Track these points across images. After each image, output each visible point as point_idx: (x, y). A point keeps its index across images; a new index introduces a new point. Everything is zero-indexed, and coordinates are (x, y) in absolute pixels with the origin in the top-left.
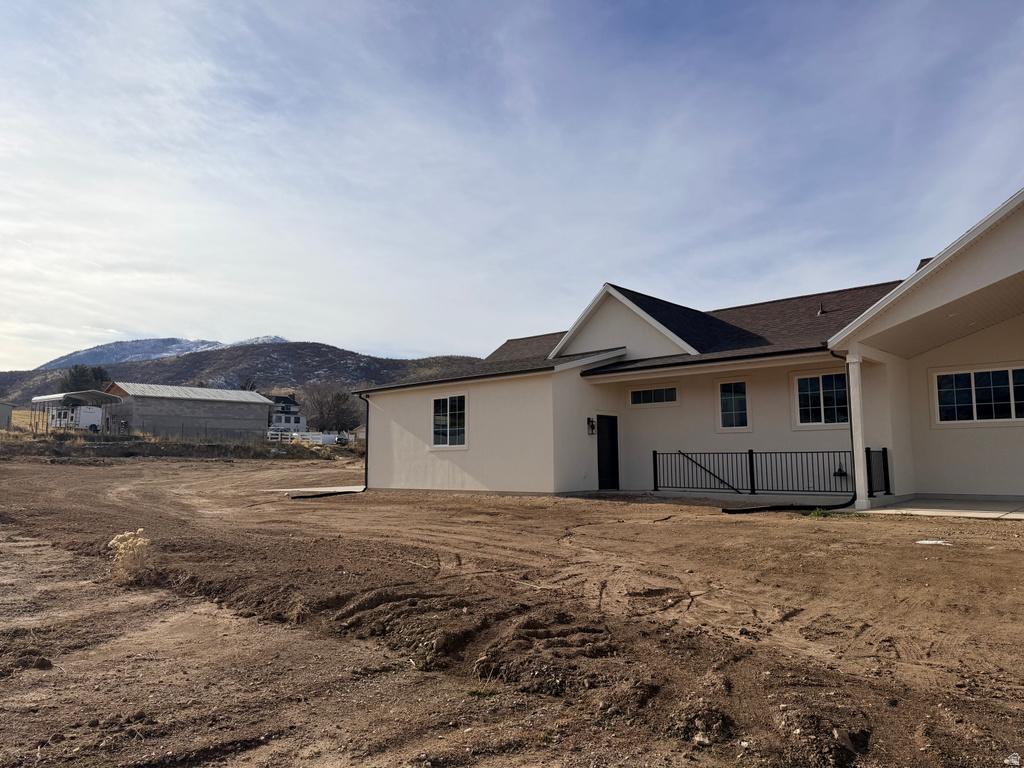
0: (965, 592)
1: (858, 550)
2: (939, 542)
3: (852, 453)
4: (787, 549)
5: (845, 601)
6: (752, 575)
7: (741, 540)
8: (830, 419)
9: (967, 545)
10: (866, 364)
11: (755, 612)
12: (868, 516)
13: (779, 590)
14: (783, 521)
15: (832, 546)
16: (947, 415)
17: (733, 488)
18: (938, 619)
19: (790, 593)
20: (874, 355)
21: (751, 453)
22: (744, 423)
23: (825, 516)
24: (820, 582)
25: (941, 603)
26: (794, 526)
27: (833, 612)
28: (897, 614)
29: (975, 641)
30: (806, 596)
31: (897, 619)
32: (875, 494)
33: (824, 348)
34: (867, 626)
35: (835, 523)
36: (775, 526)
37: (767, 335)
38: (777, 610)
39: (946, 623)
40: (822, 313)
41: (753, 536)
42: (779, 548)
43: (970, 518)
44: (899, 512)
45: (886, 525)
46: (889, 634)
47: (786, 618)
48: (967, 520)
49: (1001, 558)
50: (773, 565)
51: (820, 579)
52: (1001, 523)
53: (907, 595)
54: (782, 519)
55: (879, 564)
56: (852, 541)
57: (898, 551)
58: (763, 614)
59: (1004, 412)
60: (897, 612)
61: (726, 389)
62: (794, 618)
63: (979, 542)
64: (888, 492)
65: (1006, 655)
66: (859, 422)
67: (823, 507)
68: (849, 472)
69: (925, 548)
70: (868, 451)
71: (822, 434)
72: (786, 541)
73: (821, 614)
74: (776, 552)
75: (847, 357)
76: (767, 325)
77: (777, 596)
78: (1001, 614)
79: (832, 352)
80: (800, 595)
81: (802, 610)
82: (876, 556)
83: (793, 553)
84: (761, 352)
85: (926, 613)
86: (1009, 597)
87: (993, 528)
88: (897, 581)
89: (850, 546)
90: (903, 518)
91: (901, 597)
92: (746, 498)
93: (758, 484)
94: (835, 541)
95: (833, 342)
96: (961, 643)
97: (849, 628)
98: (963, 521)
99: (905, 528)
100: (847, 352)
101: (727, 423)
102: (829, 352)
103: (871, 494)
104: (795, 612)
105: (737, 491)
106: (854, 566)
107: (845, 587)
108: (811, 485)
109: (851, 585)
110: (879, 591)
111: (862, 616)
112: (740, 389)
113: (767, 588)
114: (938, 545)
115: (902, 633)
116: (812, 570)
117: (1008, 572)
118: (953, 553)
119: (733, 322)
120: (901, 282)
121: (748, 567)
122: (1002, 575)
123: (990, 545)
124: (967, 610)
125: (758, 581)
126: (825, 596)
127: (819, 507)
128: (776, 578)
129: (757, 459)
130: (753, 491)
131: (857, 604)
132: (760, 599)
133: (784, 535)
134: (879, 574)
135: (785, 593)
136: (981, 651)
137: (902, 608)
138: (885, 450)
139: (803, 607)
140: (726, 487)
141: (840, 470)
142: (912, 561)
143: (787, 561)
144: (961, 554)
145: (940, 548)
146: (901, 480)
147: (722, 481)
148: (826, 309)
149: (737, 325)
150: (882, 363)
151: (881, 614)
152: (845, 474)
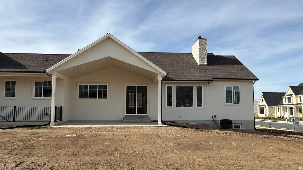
0: (77, 150)
1: (47, 139)
2: (73, 135)
3: (51, 107)
4: (23, 141)
5: (40, 157)
6: (7, 151)
7: (5, 139)
8: (45, 96)
9: (80, 135)
10: (58, 79)
11: (5, 165)
12: (53, 128)
13: (17, 156)
14: (23, 131)
15: (39, 138)
16: (81, 97)
17: (6, 120)
18: (68, 158)
19: (21, 156)
20: (61, 76)
21: (15, 107)
22: (13, 96)
23: (39, 128)
24: (32, 151)
25: (69, 154)
26: (27, 133)
27: (35, 161)
28: (56, 159)
29: (77, 164)
30: (27, 157)
31: (55, 161)
32: (56, 121)
33: (45, 72)
34: (45, 164)
35: (42, 131)
36: (20, 133)
37: (26, 65)
38: (14, 163)
39: (70, 160)
40: (46, 60)
41: (11, 137)
42: (19, 141)
43: (83, 127)
44: (63, 126)
45: (58, 131)
46: (52, 166)
47: (17, 166)
48: (82, 128)
49: (88, 138)
50: (15, 147)
51: (32, 150)
52: (91, 128)
53: (60, 153)
54: (24, 130)
55: (53, 143)
56: (46, 136)
57: (60, 139)
58: (8, 165)
59: (95, 97)
60: (56, 158)
61: (8, 83)
62: (20, 165)
63: (83, 134)
64: (61, 120)
65: (84, 167)
66: (54, 97)
67: (38, 126)
68: (49, 114)
69: (68, 137)
70: (56, 107)
71: (42, 101)
72: (23, 138)
73: (30, 162)
74: (18, 142)
75: (52, 76)
76: (26, 62)
77: (15, 158)
78: (85, 155)
79: (47, 74)
80: (23, 157)
81: (24, 162)
82: (53, 141)
83: (24, 142)
84: (23, 71)
85: (64, 158)
86: (88, 150)
87: (88, 130)
88: (57, 148)
89: (45, 138)
90: (64, 128)
91: (58, 153)
92: (11, 123)
93: (16, 118)
94: (40, 137)
95: (48, 70)
96: (73, 165)
97: (39, 166)
98: (81, 128)
99: (64, 131)
100: (52, 74)
101: (7, 95)
102: (46, 74)
103: (55, 121)
104: (21, 163)
105: (8, 121)
106: (45, 145)
107: (41, 152)
108: (36, 118)
109: (43, 151)
110: (52, 152)
111: (44, 161)
112: (14, 83)
113: (12, 156)
114: (72, 136)
115: (56, 165)
116: (30, 147)
117: (89, 142)
118: (76, 138)
119: (14, 58)
120: (71, 55)
121: (6, 149)
122: (88, 143)
123: (86, 135)
124: (76, 155)
125: (9, 153)
126: (33, 156)
127: (37, 125)
128: (16, 152)
129: (17, 109)
130: (14, 121)
131: (44, 157)
132: (8, 160)
133: (22, 136)
134: (52, 146)
135: (18, 157)
136: (78, 167)
137: (58, 157)
138: (61, 107)
139: (24, 161)
140: (4, 119)
141: (46, 113)
142: (63, 142)
143: (22, 145)
144: (78, 137)
145: (73, 137)
146: (65, 116)
147: (2, 117)
148: (48, 60)
149: (15, 60)
150: (63, 79)
151: (51, 160)
152: (48, 114)
